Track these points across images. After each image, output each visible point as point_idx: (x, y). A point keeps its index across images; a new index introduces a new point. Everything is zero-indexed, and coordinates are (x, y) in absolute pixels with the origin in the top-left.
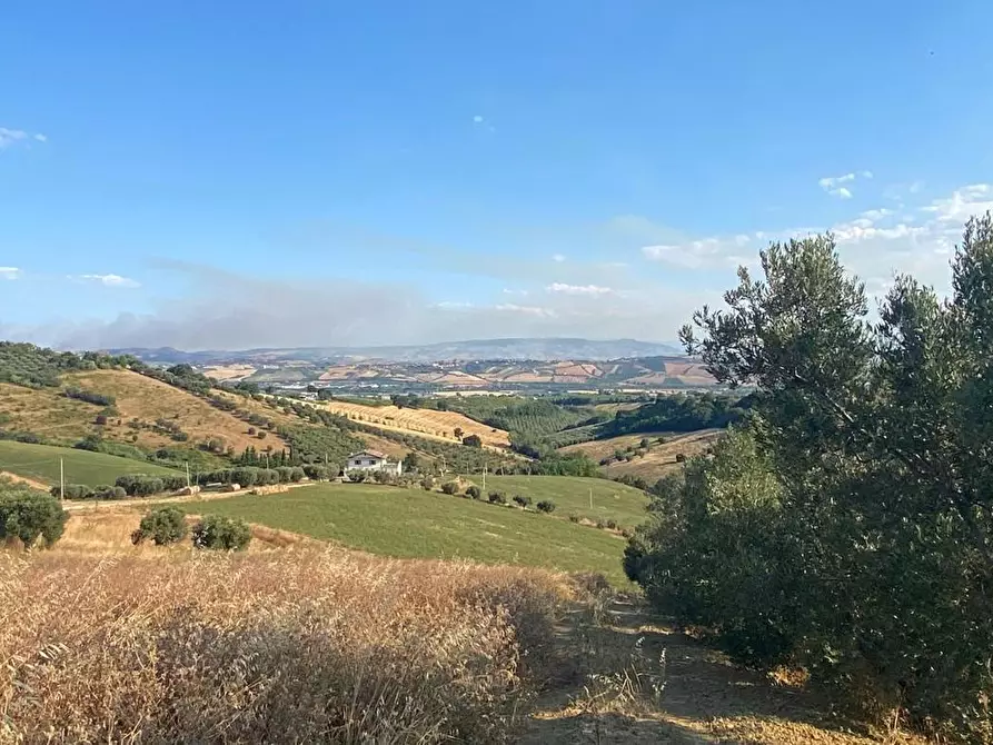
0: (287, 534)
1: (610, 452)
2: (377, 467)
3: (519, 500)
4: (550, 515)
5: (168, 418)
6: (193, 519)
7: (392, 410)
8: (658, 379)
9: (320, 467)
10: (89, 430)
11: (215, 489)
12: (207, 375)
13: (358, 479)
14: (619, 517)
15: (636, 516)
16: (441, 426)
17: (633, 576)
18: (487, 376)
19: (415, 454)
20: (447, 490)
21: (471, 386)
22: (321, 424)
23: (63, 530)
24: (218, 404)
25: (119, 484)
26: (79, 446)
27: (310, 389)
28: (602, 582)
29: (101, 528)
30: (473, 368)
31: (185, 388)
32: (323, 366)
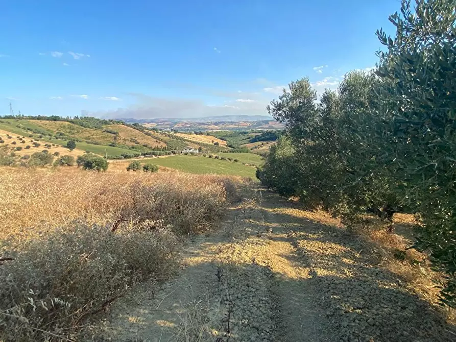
0: (168, 168)
1: (253, 146)
2: (191, 151)
3: (229, 159)
4: (237, 163)
5: (133, 138)
6: (143, 164)
7: (195, 135)
8: (267, 126)
9: (175, 151)
10: (112, 141)
11: (148, 157)
12: (143, 126)
13: (186, 154)
14: (256, 163)
15: (259, 163)
16: (208, 139)
17: (258, 178)
18: (221, 126)
19: (201, 147)
20: (210, 157)
21: (216, 129)
22: (175, 139)
23: (108, 167)
24: (147, 134)
25: (122, 155)
26: (110, 145)
27: (172, 130)
28: (250, 179)
29: (118, 167)
30: (216, 124)
31: (137, 129)
32: (176, 123)
